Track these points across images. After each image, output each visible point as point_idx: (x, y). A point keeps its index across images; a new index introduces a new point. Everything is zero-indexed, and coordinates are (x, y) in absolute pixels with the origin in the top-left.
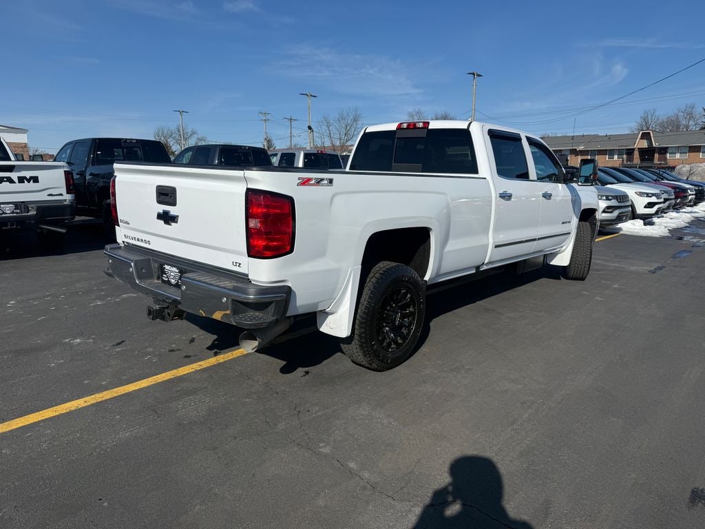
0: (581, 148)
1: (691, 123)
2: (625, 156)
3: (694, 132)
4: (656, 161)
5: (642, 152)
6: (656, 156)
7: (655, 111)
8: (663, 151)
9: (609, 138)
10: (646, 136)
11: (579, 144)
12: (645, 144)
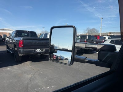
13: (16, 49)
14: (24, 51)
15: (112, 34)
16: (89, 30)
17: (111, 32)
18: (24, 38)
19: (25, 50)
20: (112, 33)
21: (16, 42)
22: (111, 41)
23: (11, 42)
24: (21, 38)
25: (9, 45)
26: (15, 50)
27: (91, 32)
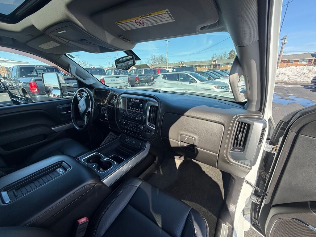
0: (198, 65)
1: (225, 57)
2: (209, 67)
3: (226, 60)
4: (217, 68)
5: (214, 65)
6: (217, 66)
7: (216, 54)
8: (219, 65)
9: (205, 62)
10: (215, 61)
11: (197, 63)
12: (214, 63)
13: (27, 96)
14: (42, 98)
15: (184, 65)
16: (154, 59)
17: (182, 61)
18: (37, 78)
19: (43, 96)
20: (185, 63)
21: (25, 84)
22: (164, 76)
23: (14, 85)
24: (30, 78)
25: (12, 91)
26: (27, 98)
27: (158, 62)
